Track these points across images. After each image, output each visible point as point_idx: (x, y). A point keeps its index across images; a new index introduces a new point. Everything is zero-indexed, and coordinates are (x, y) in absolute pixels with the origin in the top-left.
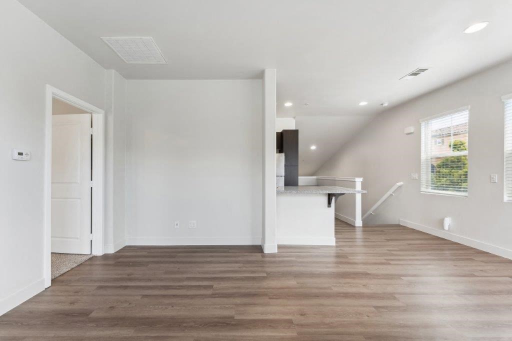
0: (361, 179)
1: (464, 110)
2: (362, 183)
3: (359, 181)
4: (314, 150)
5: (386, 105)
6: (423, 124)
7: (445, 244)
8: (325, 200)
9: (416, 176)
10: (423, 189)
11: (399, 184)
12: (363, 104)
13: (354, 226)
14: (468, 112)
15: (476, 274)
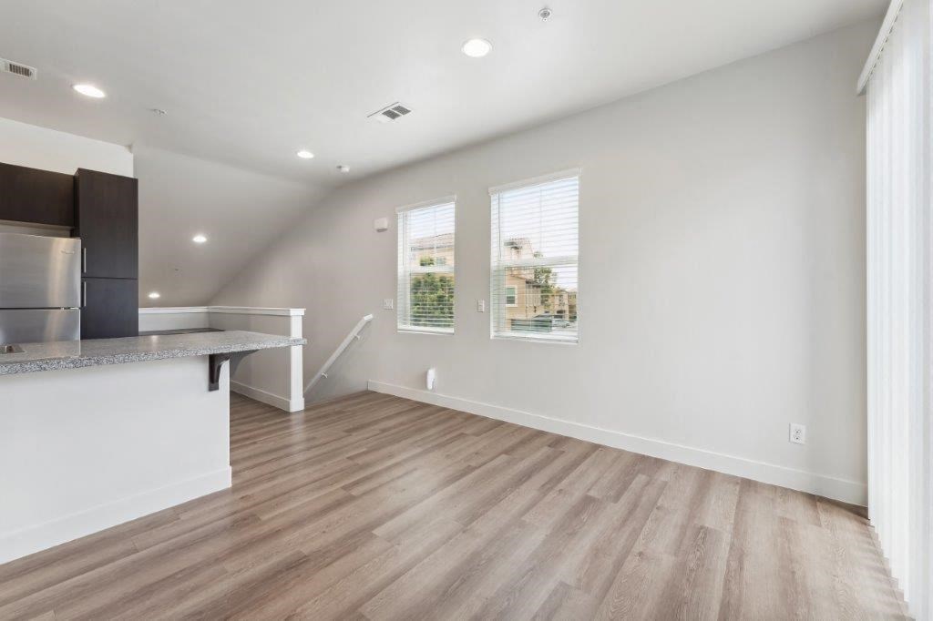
0: (301, 312)
1: (448, 201)
2: (305, 319)
3: (297, 314)
4: (203, 245)
5: (346, 169)
6: (400, 215)
7: (430, 415)
8: (202, 372)
9: (389, 303)
10: (400, 326)
11: (367, 318)
12: (305, 155)
13: (287, 413)
14: (453, 206)
15: (473, 464)
